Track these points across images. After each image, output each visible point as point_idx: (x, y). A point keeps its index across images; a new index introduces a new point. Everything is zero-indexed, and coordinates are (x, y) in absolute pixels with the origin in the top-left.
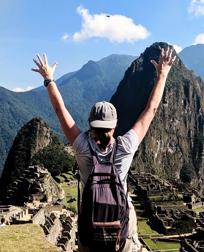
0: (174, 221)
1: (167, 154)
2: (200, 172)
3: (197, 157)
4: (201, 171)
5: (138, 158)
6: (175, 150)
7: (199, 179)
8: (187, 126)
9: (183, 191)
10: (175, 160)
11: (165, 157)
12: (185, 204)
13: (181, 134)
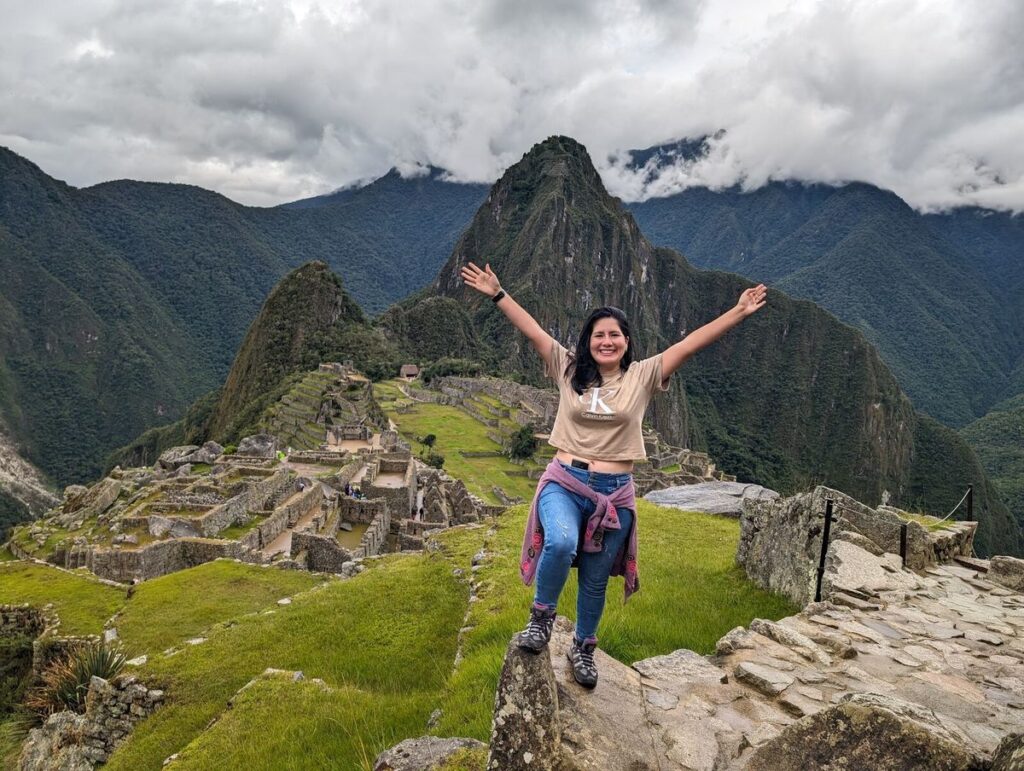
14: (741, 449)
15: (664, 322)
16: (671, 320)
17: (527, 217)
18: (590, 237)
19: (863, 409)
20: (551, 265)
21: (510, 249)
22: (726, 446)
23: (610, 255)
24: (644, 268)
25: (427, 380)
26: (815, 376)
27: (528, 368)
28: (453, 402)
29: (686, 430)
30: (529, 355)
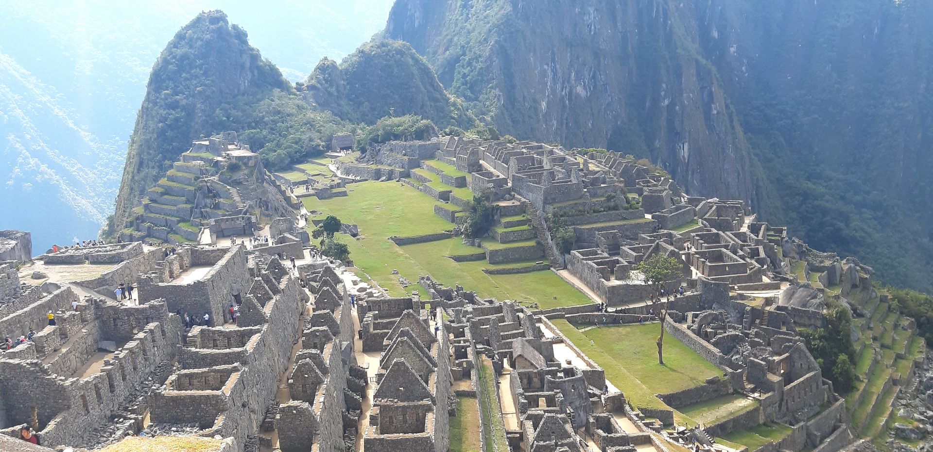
0: (626, 264)
1: (570, 99)
2: (657, 144)
3: (648, 104)
4: (659, 141)
6: (592, 89)
8: (618, 24)
9: (638, 184)
10: (593, 114)
11: (567, 110)
12: (648, 216)
13: (604, 46)
14: (827, 197)
15: (705, 39)
16: (715, 34)
22: (806, 195)
25: (363, 151)
28: (397, 175)
29: (748, 180)
30: (518, 105)
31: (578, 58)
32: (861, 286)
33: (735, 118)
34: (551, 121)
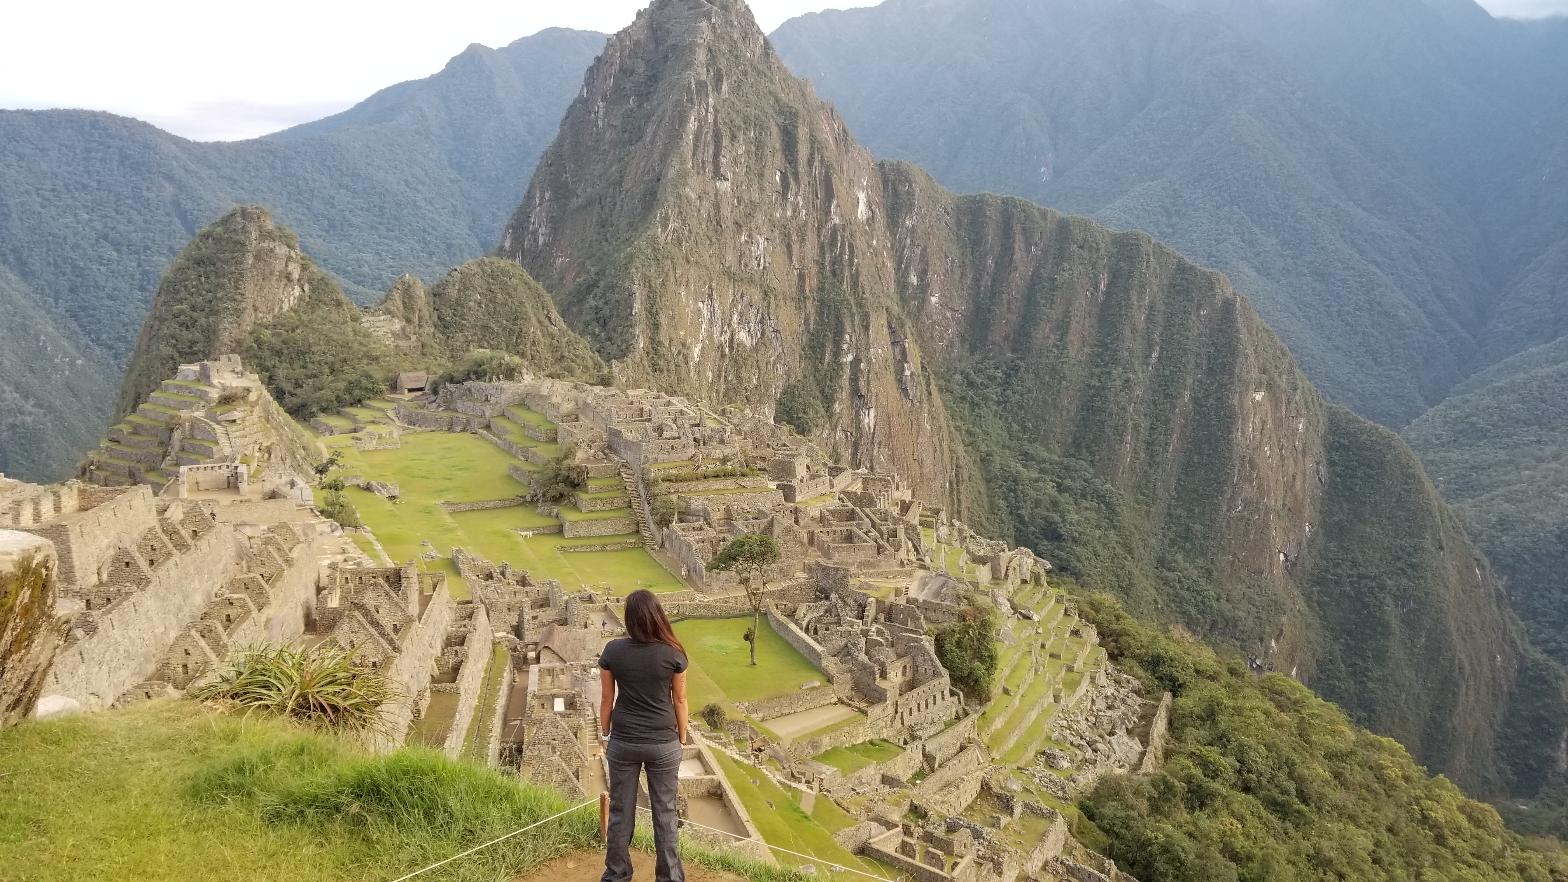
1: (731, 347)
2: (837, 408)
3: (827, 358)
4: (840, 405)
5: (637, 359)
6: (759, 336)
7: (834, 429)
8: (794, 259)
10: (758, 367)
11: (727, 360)
12: (773, 485)
13: (775, 284)
15: (902, 285)
16: (914, 280)
17: (648, 117)
18: (759, 145)
19: (1235, 402)
20: (693, 196)
21: (622, 174)
23: (796, 175)
24: (862, 196)
26: (1155, 355)
27: (661, 371)
28: (474, 426)
29: (947, 458)
30: (662, 351)
31: (742, 296)
32: (1033, 582)
33: (932, 381)
34: (705, 371)
